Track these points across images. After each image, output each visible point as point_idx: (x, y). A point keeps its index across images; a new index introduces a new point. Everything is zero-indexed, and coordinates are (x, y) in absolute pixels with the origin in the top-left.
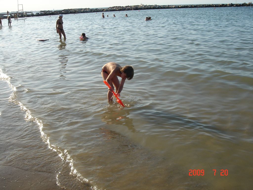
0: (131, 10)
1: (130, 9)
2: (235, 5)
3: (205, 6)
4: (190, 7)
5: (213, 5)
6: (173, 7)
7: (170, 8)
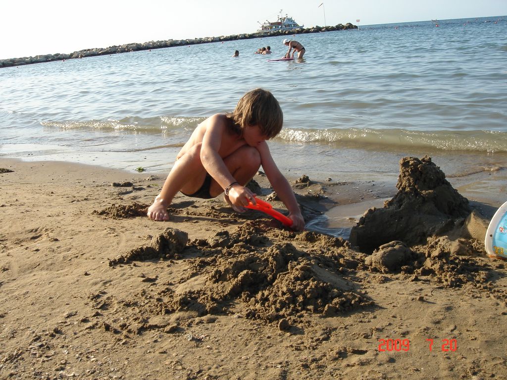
0: (128, 51)
1: (126, 50)
2: (324, 29)
3: (269, 34)
4: (242, 38)
5: (285, 32)
6: (210, 40)
7: (204, 42)
